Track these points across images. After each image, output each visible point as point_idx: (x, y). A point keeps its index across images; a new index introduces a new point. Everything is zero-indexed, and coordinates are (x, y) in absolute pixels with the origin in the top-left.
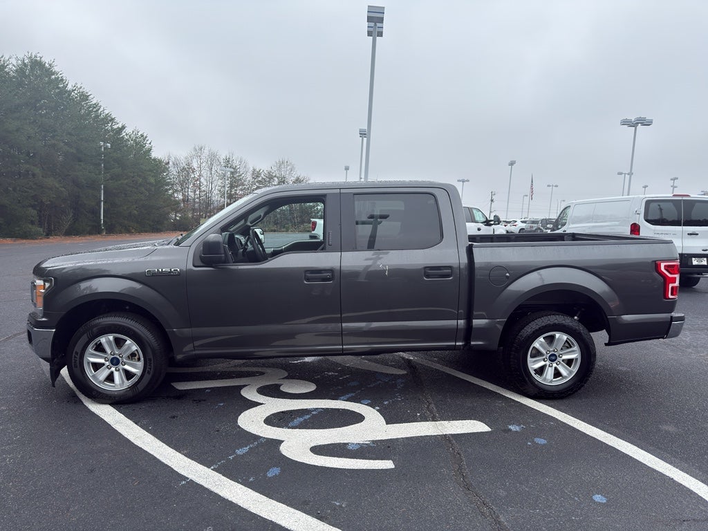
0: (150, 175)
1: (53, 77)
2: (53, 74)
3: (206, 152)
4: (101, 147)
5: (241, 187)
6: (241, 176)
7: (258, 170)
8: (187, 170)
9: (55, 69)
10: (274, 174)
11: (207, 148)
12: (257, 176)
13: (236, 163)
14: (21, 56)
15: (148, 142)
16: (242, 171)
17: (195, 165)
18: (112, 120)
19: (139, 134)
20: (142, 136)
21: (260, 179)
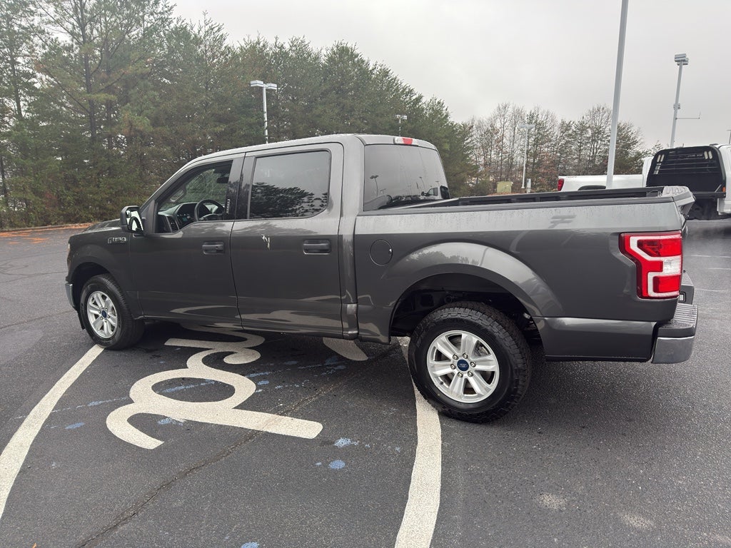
0: (445, 142)
1: (356, 59)
2: (357, 56)
3: (510, 110)
4: (398, 120)
5: (547, 144)
6: (548, 131)
7: (567, 122)
8: (492, 132)
9: (356, 52)
10: (587, 125)
11: (511, 106)
12: (567, 130)
13: (541, 118)
14: (330, 46)
15: (444, 109)
16: (548, 126)
17: (498, 125)
18: (411, 91)
19: (437, 101)
20: (439, 103)
21: (570, 132)
